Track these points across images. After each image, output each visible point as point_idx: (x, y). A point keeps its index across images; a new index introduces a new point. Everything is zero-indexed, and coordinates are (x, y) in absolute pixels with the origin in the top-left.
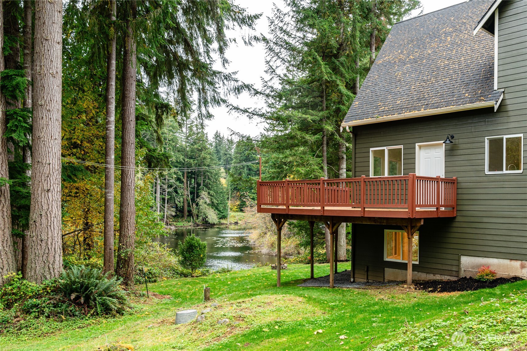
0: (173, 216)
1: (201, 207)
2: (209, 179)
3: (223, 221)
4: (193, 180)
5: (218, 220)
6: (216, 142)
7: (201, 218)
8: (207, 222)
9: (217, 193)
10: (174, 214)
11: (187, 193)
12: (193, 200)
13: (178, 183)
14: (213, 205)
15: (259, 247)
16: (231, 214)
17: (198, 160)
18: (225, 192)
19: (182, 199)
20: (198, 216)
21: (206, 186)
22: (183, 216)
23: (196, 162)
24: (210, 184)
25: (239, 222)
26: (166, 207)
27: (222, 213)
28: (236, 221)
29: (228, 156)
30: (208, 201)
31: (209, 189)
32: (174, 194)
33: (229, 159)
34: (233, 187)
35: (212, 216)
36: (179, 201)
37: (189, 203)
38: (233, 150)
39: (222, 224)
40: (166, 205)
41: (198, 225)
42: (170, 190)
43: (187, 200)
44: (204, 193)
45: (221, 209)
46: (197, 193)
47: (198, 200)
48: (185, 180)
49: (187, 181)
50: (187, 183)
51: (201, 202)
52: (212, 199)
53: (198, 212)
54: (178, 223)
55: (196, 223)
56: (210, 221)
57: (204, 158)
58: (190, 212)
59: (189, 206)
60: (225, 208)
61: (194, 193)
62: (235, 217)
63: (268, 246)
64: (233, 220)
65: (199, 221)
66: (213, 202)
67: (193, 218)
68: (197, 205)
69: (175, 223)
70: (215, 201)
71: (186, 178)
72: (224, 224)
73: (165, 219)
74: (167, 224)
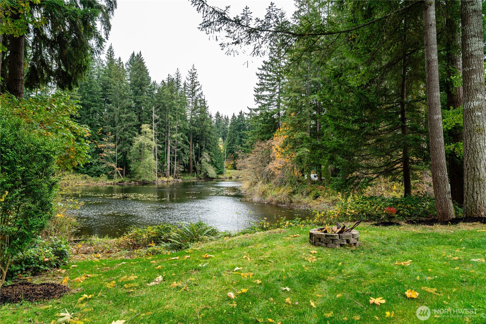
0: (181, 172)
1: (203, 164)
2: (209, 143)
3: (220, 176)
4: (197, 144)
5: (216, 175)
6: (217, 120)
7: (203, 173)
8: (207, 176)
9: (215, 154)
10: (181, 170)
11: (192, 153)
12: (197, 159)
13: (185, 145)
14: (212, 163)
15: (250, 196)
16: (228, 171)
17: (201, 128)
18: (222, 154)
19: (188, 158)
20: (200, 171)
21: (207, 148)
22: (189, 172)
23: (199, 129)
24: (210, 147)
25: (233, 177)
26: (175, 164)
27: (220, 170)
28: (230, 176)
29: (225, 129)
30: (208, 160)
31: (209, 150)
32: (182, 154)
33: (226, 132)
34: (228, 150)
35: (212, 172)
36: (185, 159)
37: (194, 162)
38: (229, 126)
39: (219, 178)
40: (175, 162)
41: (201, 179)
42: (178, 150)
43: (192, 159)
44: (205, 153)
45: (219, 167)
46: (200, 154)
47: (201, 159)
48: (191, 144)
49: (192, 144)
50: (192, 146)
51: (203, 160)
52: (211, 159)
53: (201, 169)
54: (185, 177)
55: (199, 177)
56: (210, 176)
57: (206, 126)
58: (194, 169)
59: (194, 164)
60: (222, 166)
61: (198, 154)
62: (229, 173)
63: (259, 194)
64: (228, 176)
65: (201, 175)
66: (212, 161)
67: (197, 173)
68: (200, 163)
69: (182, 177)
70: (214, 160)
71: (191, 142)
72: (221, 178)
73: (175, 174)
74: (176, 177)
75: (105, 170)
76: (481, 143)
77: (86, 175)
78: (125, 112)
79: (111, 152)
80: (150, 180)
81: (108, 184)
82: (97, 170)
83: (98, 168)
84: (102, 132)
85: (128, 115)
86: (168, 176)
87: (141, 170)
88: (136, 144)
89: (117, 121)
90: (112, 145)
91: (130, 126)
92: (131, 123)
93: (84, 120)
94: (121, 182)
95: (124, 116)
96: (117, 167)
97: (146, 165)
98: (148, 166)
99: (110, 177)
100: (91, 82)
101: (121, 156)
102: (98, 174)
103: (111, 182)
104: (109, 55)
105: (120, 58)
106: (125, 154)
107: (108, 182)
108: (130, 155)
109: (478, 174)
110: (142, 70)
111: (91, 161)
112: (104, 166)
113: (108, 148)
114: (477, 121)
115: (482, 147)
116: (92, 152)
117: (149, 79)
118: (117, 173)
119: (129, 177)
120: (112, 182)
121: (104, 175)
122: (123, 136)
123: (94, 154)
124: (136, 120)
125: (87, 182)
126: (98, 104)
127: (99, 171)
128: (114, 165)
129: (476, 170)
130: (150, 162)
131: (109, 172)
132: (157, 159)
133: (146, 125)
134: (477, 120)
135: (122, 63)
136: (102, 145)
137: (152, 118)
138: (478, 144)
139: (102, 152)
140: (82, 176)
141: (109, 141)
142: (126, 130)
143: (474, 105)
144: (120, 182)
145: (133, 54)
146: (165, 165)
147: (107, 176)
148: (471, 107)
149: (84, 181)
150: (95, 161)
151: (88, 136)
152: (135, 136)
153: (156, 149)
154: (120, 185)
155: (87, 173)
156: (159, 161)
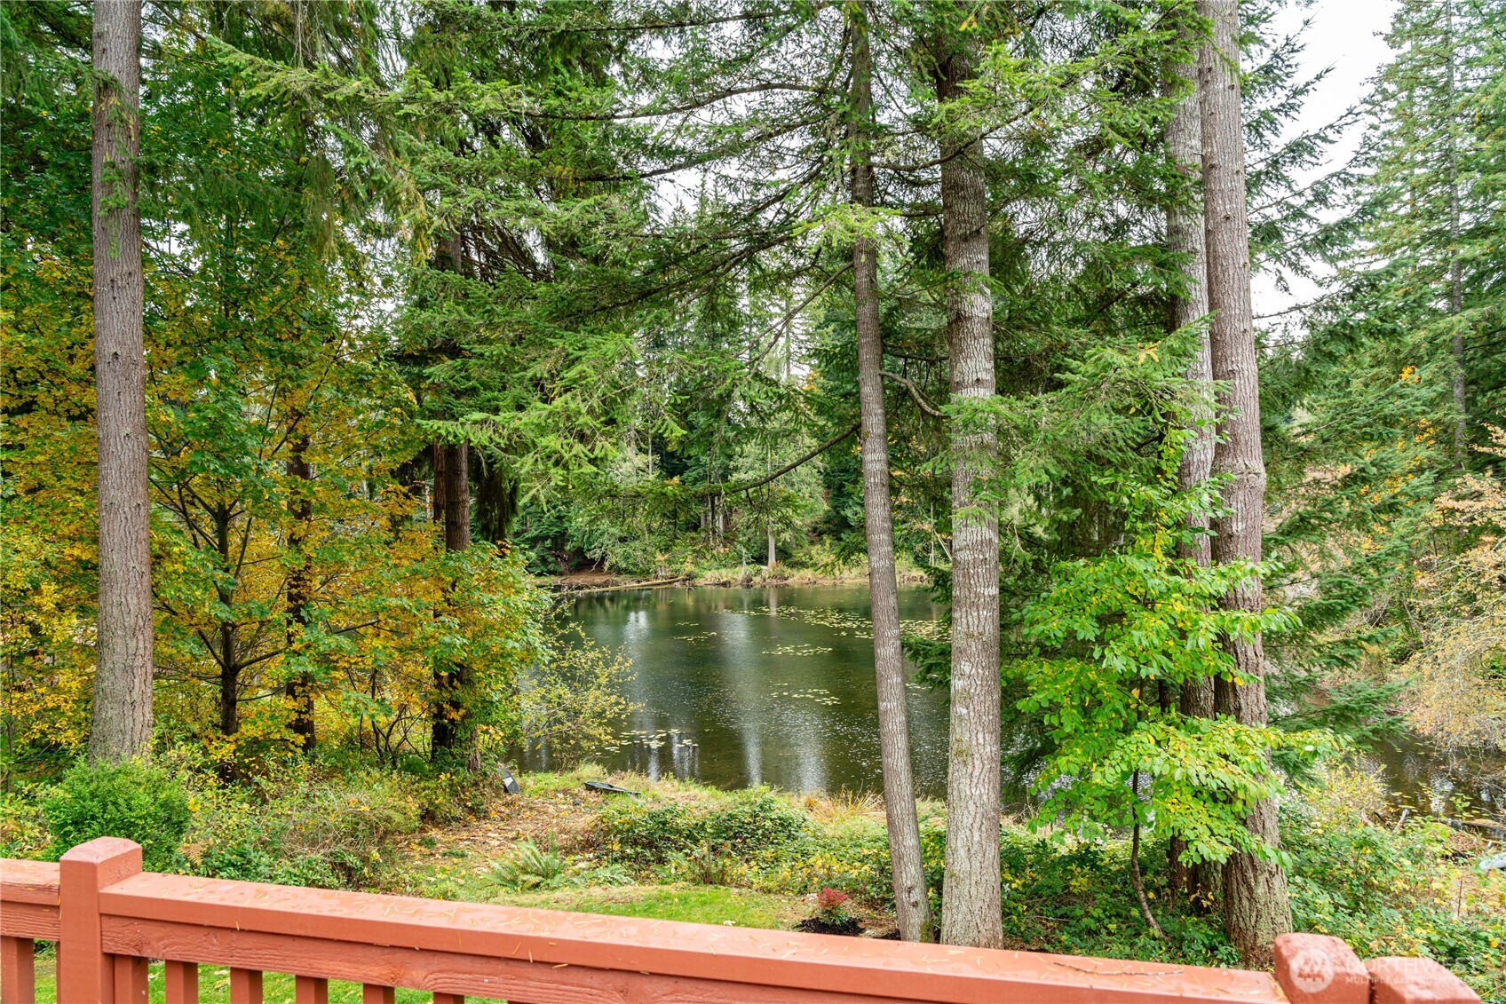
131: (918, 547)
149: (855, 572)
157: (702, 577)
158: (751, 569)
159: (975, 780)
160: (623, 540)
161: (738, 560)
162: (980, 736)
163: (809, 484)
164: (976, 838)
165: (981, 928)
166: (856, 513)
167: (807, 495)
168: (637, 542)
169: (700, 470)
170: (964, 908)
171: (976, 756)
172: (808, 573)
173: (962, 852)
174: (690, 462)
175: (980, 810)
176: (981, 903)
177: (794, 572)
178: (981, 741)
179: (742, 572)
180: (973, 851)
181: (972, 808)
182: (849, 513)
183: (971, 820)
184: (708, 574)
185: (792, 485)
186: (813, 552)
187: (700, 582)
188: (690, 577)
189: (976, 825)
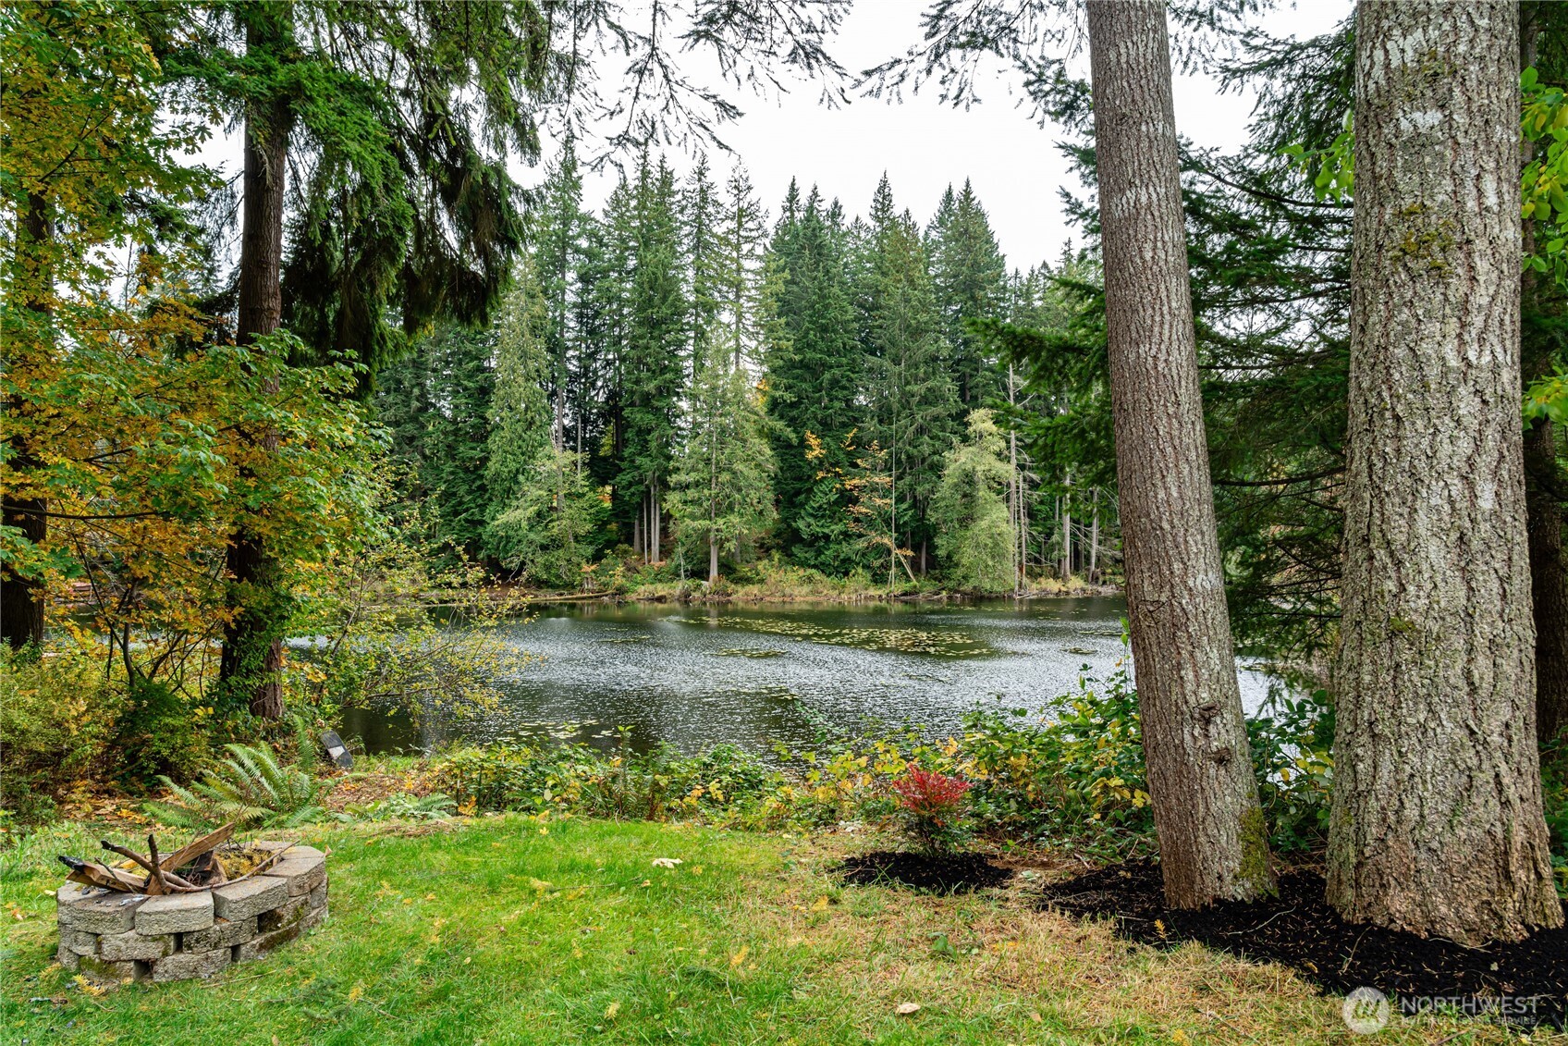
0: (1117, 561)
10: (1118, 554)
26: (1095, 536)
40: (1094, 529)
69: (1122, 580)
73: (1093, 567)
74: (1095, 579)
75: (864, 555)
76: (1426, 348)
77: (813, 571)
78: (921, 375)
79: (879, 502)
80: (998, 588)
81: (872, 598)
82: (842, 556)
83: (845, 549)
84: (857, 441)
85: (929, 384)
86: (1065, 575)
87: (967, 556)
88: (951, 473)
89: (896, 407)
90: (882, 479)
91: (936, 419)
92: (939, 410)
93: (807, 409)
94: (911, 594)
95: (914, 388)
96: (899, 547)
97: (984, 539)
98: (989, 542)
99: (879, 578)
100: (823, 297)
101: (910, 513)
102: (843, 568)
103: (879, 592)
104: (879, 206)
105: (907, 211)
106: (919, 505)
107: (873, 592)
108: (936, 510)
109: (1391, 585)
110: (975, 238)
111: (826, 531)
112: (861, 544)
113: (874, 490)
114: (1405, 182)
115: (1433, 372)
116: (829, 503)
117: (1000, 263)
118: (899, 564)
119: (935, 579)
120: (882, 592)
121: (860, 570)
122: (915, 452)
123: (836, 508)
124: (954, 397)
125: (813, 592)
126: (844, 360)
127: (847, 560)
128: (888, 541)
129: (1381, 554)
130: (994, 530)
131: (877, 563)
132: (1025, 520)
133: (982, 411)
134: (1407, 169)
135: (914, 225)
136: (856, 481)
137: (1005, 388)
138: (1400, 352)
139: (855, 501)
140: (801, 572)
141: (874, 469)
142: (921, 431)
143: (1387, 66)
144: (905, 594)
145: (949, 194)
146: (1055, 538)
147: (869, 576)
148: (1372, 86)
149: (806, 589)
150: (838, 528)
151: (817, 457)
152: (950, 447)
153: (1021, 485)
154: (906, 602)
155: (815, 566)
156: (1031, 525)
157: (634, 591)
158: (690, 583)
159: (1478, 321)
160: (544, 548)
161: (676, 575)
162: (1489, 184)
163: (758, 489)
164: (1486, 503)
165: (1512, 793)
166: (809, 525)
167: (755, 501)
168: (561, 552)
169: (636, 473)
170: (1450, 729)
171: (1480, 244)
172: (754, 589)
173: (1436, 553)
174: (624, 465)
175: (1496, 415)
176: (1505, 713)
177: (739, 588)
178: (1491, 200)
179: (680, 586)
180: (1476, 545)
181: (1467, 405)
182: (801, 524)
183: (1465, 446)
184: (641, 589)
185: (739, 490)
186: (760, 567)
187: (631, 597)
188: (621, 591)
189: (1485, 462)
